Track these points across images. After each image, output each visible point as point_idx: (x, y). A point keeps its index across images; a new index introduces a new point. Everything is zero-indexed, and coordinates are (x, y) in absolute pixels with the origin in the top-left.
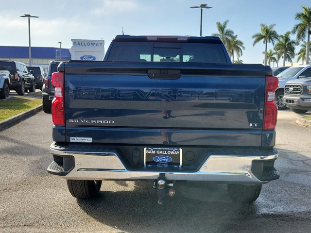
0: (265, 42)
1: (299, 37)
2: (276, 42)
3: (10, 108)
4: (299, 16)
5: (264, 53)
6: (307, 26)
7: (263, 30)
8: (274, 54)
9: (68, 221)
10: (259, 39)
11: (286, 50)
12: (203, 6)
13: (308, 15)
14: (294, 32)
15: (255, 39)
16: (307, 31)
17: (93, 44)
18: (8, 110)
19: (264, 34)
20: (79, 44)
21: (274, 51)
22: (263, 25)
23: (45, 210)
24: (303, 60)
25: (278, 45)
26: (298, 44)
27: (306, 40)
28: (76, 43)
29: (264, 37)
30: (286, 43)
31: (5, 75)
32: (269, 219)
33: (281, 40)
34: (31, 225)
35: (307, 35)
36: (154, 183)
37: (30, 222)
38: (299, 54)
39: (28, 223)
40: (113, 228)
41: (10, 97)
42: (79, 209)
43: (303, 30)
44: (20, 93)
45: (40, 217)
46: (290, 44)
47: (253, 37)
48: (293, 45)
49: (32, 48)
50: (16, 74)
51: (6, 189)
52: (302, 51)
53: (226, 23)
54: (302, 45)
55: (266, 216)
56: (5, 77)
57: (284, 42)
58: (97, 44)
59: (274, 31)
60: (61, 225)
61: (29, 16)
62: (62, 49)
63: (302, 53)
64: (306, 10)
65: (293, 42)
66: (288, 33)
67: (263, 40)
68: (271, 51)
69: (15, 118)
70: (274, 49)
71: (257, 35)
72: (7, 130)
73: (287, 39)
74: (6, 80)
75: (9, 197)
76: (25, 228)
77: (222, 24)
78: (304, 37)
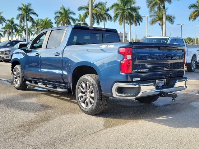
1: (21, 22)
2: (4, 24)
4: (20, 9)
6: (25, 15)
13: (25, 9)
14: (17, 18)
16: (26, 18)
24: (19, 36)
25: (6, 26)
30: (12, 25)
33: (8, 22)
35: (26, 21)
43: (24, 18)
46: (14, 25)
48: (17, 27)
57: (11, 24)
59: (2, 17)
64: (24, 5)
65: (17, 25)
66: (13, 19)
73: (12, 23)
78: (24, 22)
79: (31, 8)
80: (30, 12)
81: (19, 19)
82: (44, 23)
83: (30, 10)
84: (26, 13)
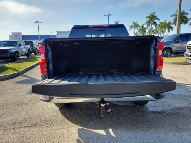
0: (134, 29)
1: (148, 26)
2: (139, 28)
3: (31, 61)
4: (147, 17)
5: (134, 33)
6: (151, 21)
7: (133, 24)
8: (138, 33)
9: (54, 121)
10: (132, 28)
11: (143, 31)
12: (109, 15)
13: (151, 17)
14: (146, 24)
15: (130, 28)
16: (151, 23)
17: (65, 33)
18: (30, 62)
19: (134, 25)
20: (59, 33)
21: (138, 32)
22: (133, 22)
23: (42, 115)
25: (139, 29)
26: (147, 29)
27: (151, 27)
28: (58, 32)
29: (134, 26)
31: (28, 47)
32: (156, 115)
33: (141, 27)
34: (34, 126)
35: (151, 25)
36: (98, 103)
37: (34, 124)
38: (148, 33)
39: (33, 124)
40: (77, 126)
41: (31, 56)
42: (60, 113)
43: (149, 23)
44: (36, 54)
45: (40, 120)
46: (144, 29)
47: (129, 27)
48: (146, 29)
49: (40, 35)
50: (33, 47)
51: (24, 103)
52: (149, 32)
53: (118, 21)
54: (149, 29)
55: (154, 112)
56: (28, 48)
58: (67, 33)
59: (138, 24)
60: (50, 125)
61: (38, 22)
62: (53, 35)
63: (149, 33)
64: (150, 14)
65: (146, 28)
66: (143, 24)
67: (133, 28)
68: (136, 32)
69: (32, 66)
70: (138, 31)
71: (131, 26)
72: (29, 71)
73: (143, 27)
74: (29, 49)
75: (25, 108)
76: (31, 128)
77: (117, 22)
78: (150, 26)
79: (155, 16)
80: (154, 18)
81: (147, 24)
82: (163, 25)
83: (154, 17)
84: (151, 19)
